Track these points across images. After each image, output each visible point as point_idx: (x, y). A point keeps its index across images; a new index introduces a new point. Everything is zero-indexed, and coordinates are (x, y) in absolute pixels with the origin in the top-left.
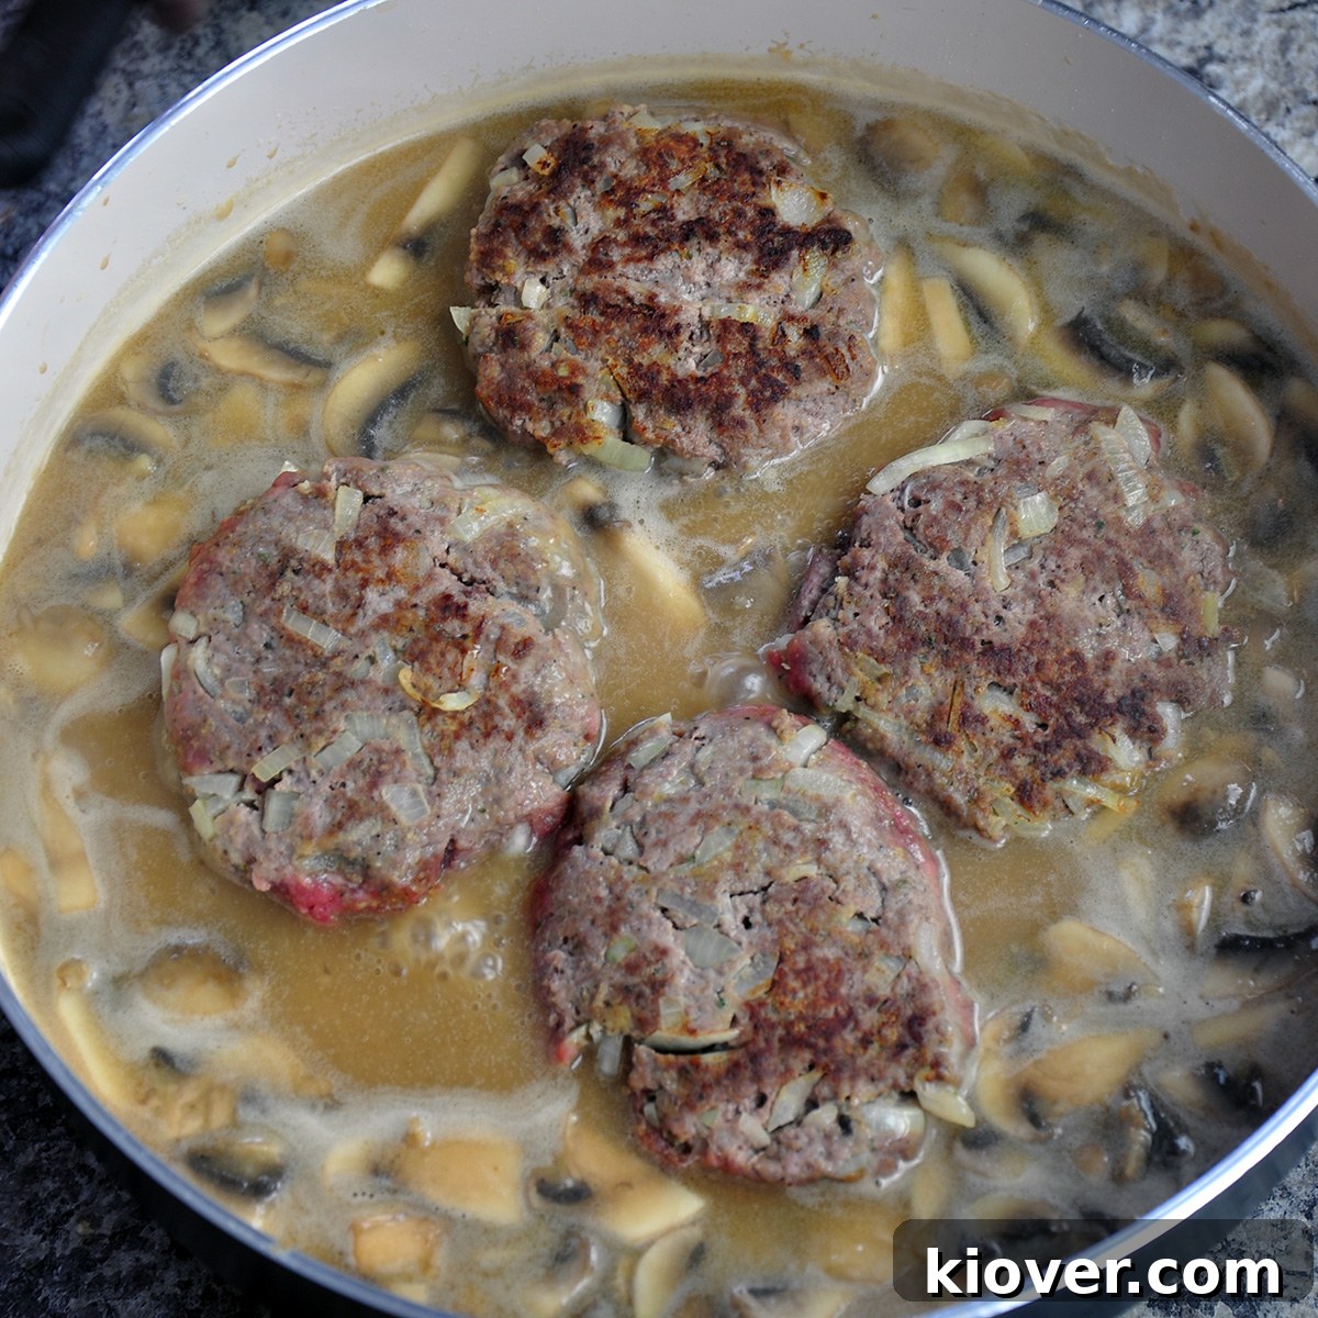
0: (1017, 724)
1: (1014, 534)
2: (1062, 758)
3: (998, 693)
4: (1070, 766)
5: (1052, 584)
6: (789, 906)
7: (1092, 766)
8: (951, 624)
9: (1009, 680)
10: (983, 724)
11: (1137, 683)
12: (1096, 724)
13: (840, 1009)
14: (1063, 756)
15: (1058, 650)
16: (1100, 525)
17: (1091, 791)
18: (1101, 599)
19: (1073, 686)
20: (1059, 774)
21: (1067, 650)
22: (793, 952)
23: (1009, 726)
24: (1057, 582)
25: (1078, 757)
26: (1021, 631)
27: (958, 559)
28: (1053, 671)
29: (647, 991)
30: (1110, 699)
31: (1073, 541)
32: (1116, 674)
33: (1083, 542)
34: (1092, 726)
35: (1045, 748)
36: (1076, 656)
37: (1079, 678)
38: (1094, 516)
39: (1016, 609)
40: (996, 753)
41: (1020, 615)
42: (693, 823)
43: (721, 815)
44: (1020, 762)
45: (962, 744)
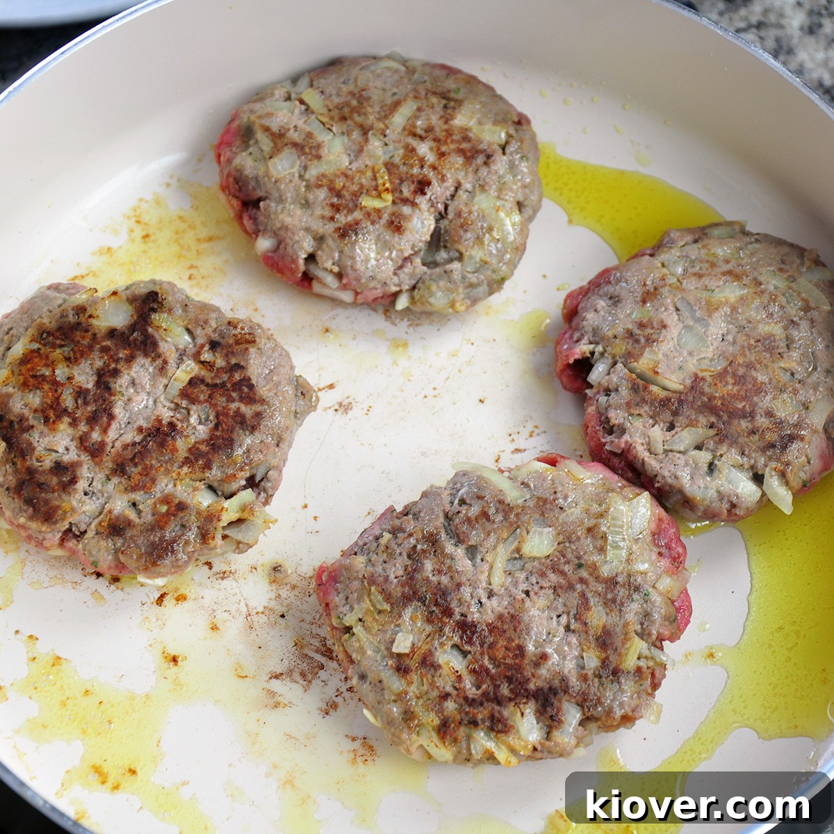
0: (459, 678)
1: (518, 550)
2: (481, 714)
3: (456, 653)
4: (483, 721)
5: (527, 593)
6: (752, 342)
7: (499, 727)
8: (444, 593)
9: (467, 648)
10: (435, 670)
11: (556, 683)
12: (514, 699)
13: (747, 406)
14: (481, 712)
15: (510, 640)
16: (580, 566)
17: (490, 745)
18: (559, 616)
19: (509, 667)
20: (474, 723)
21: (517, 642)
22: (739, 364)
23: (453, 678)
24: (532, 594)
25: (492, 717)
26: (490, 618)
27: (472, 551)
28: (500, 654)
29: (643, 340)
30: (532, 686)
31: (555, 569)
32: (543, 672)
33: (563, 573)
34: (510, 700)
35: (471, 702)
36: (521, 650)
37: (516, 664)
38: (579, 558)
39: (495, 601)
40: (435, 693)
41: (494, 607)
42: (724, 274)
43: (742, 278)
44: (450, 706)
45: (415, 677)
